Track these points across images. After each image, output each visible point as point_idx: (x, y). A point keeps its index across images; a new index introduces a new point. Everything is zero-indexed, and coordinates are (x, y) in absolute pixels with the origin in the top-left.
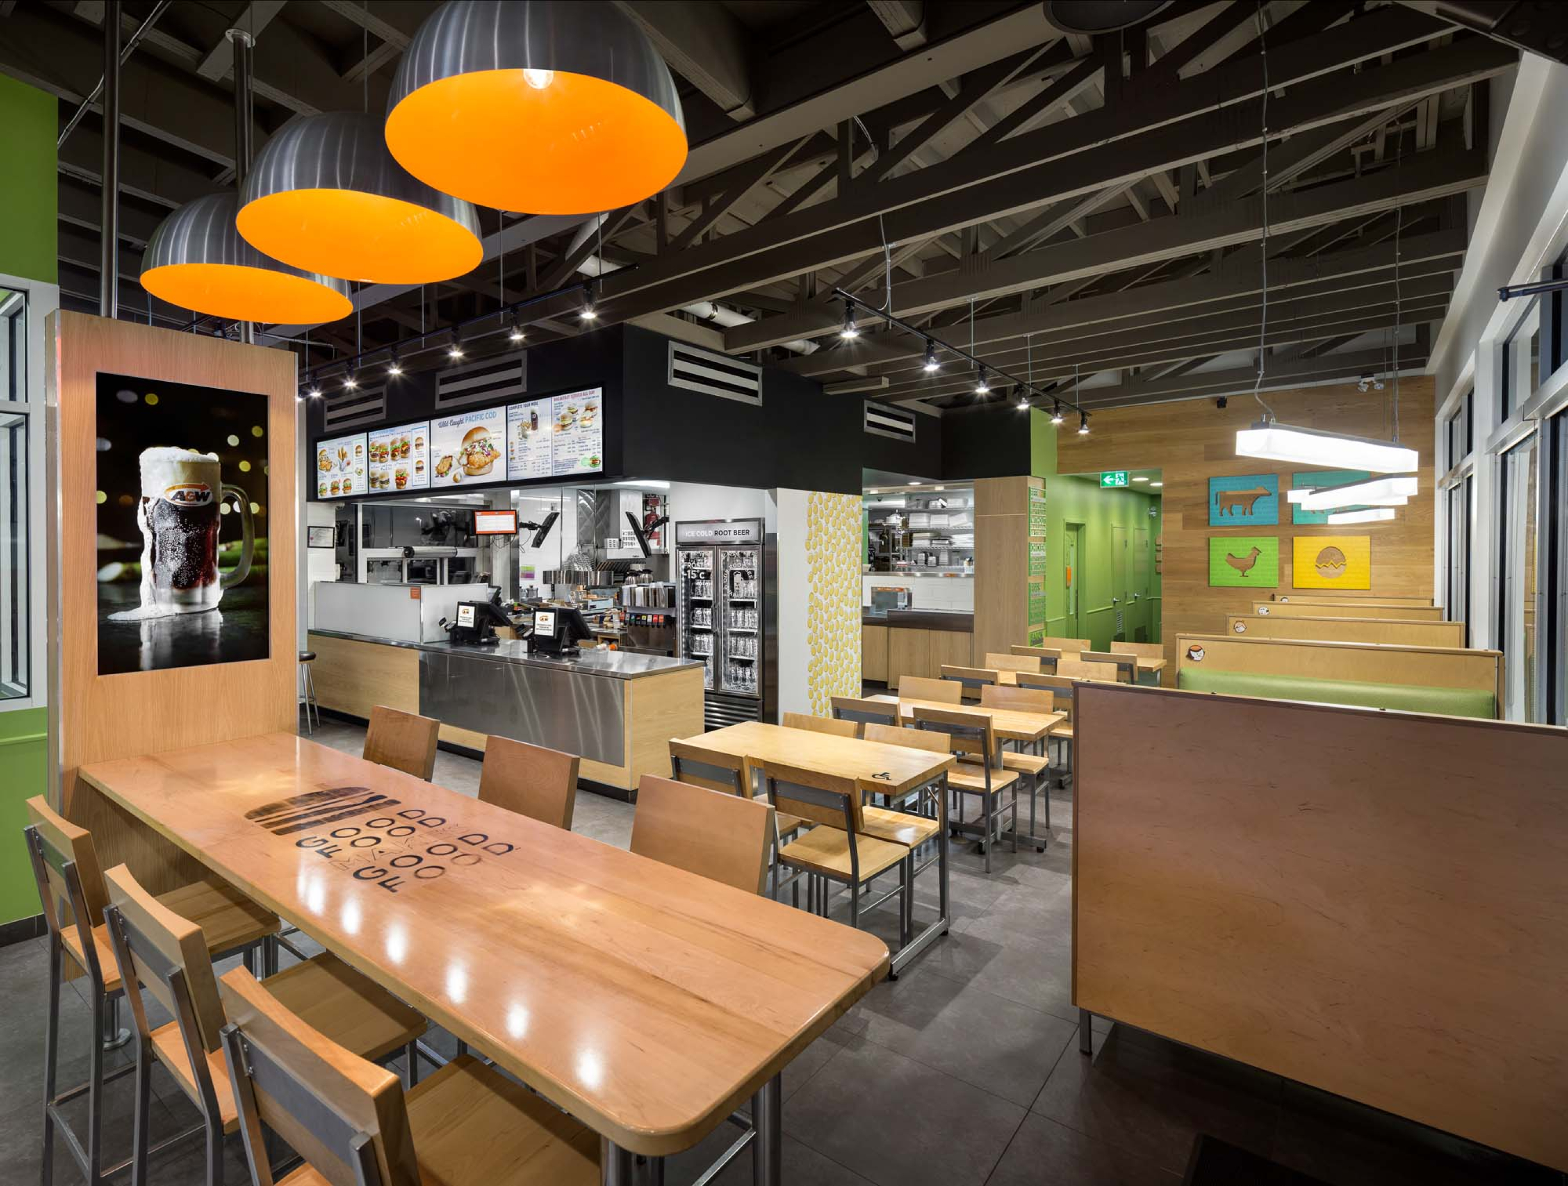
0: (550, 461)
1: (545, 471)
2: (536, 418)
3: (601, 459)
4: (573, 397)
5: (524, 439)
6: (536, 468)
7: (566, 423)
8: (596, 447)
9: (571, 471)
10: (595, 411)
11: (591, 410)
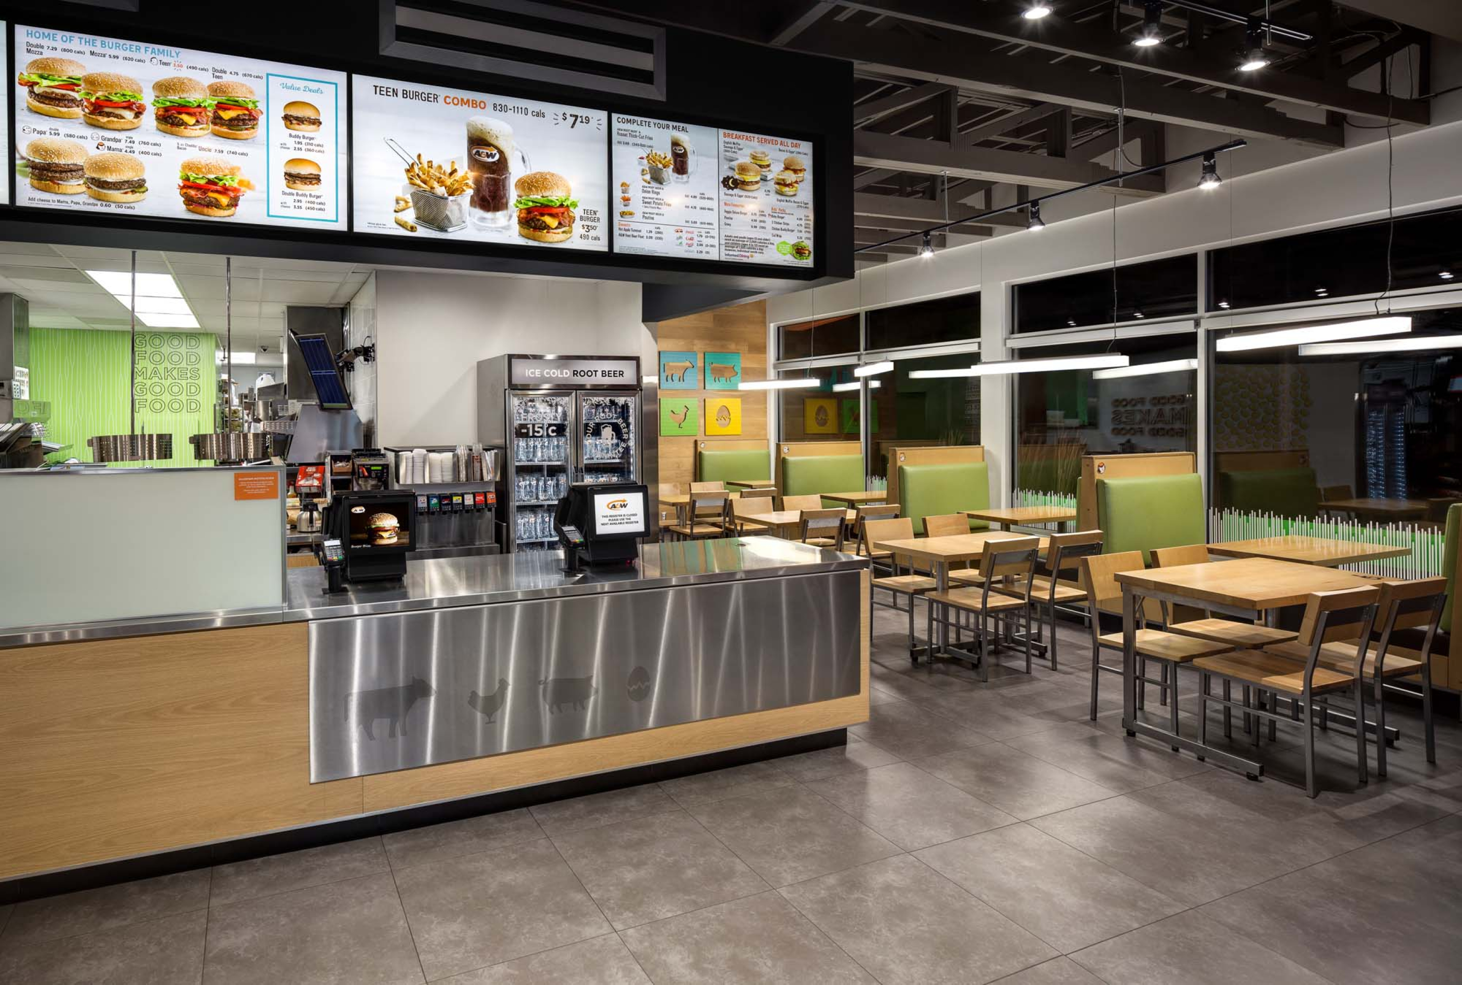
0: (715, 233)
1: (704, 249)
2: (684, 155)
3: (811, 249)
4: (760, 141)
5: (654, 184)
6: (684, 241)
7: (748, 178)
8: (803, 229)
9: (758, 258)
10: (801, 175)
11: (795, 171)
